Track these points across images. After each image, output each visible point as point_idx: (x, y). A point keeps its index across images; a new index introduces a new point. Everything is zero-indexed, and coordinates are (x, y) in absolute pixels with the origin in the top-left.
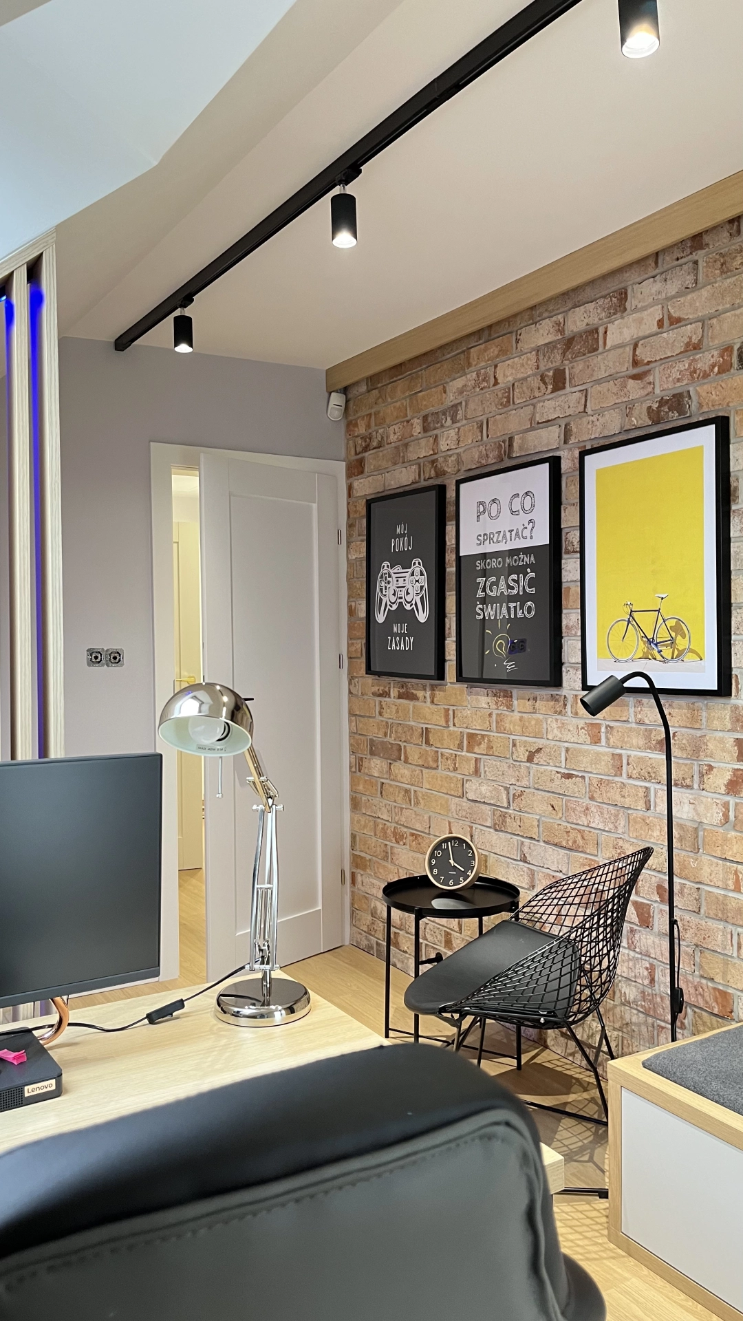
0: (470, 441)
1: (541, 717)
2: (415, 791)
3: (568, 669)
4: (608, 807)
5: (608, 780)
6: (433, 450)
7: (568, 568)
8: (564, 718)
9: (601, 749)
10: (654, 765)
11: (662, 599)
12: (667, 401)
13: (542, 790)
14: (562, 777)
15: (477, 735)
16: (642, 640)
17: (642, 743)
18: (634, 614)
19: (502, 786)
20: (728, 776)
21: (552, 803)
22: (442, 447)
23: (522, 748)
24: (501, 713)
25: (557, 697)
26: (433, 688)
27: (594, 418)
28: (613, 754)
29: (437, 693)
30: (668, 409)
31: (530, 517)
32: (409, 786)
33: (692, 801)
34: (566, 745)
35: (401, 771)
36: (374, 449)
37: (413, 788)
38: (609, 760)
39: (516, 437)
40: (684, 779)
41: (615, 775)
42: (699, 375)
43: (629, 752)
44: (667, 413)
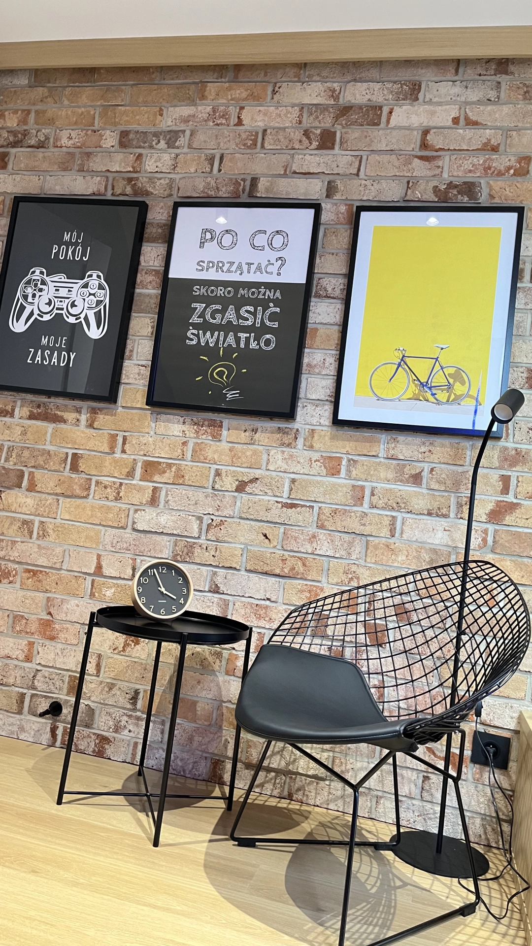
0: (192, 170)
1: (261, 448)
2: (42, 523)
3: (305, 404)
4: (340, 535)
5: (345, 510)
6: (133, 167)
7: (317, 311)
8: (293, 450)
9: (341, 480)
10: (404, 496)
11: (442, 349)
12: (456, 186)
13: (252, 520)
14: (282, 506)
15: (159, 463)
16: (414, 383)
17: (392, 476)
18: (407, 360)
19: (193, 516)
20: (490, 506)
21: (265, 532)
22: (147, 167)
23: (229, 478)
24: (202, 443)
25: (286, 430)
26: (94, 411)
27: (367, 183)
28: (353, 486)
29: (101, 416)
30: (457, 191)
31: (280, 254)
32: (32, 517)
33: (447, 528)
34: (293, 476)
35: (19, 500)
36: (29, 147)
37: (37, 520)
38: (349, 491)
39: (261, 179)
40: (439, 508)
41: (354, 505)
42: (493, 172)
43: (375, 485)
44: (455, 195)
